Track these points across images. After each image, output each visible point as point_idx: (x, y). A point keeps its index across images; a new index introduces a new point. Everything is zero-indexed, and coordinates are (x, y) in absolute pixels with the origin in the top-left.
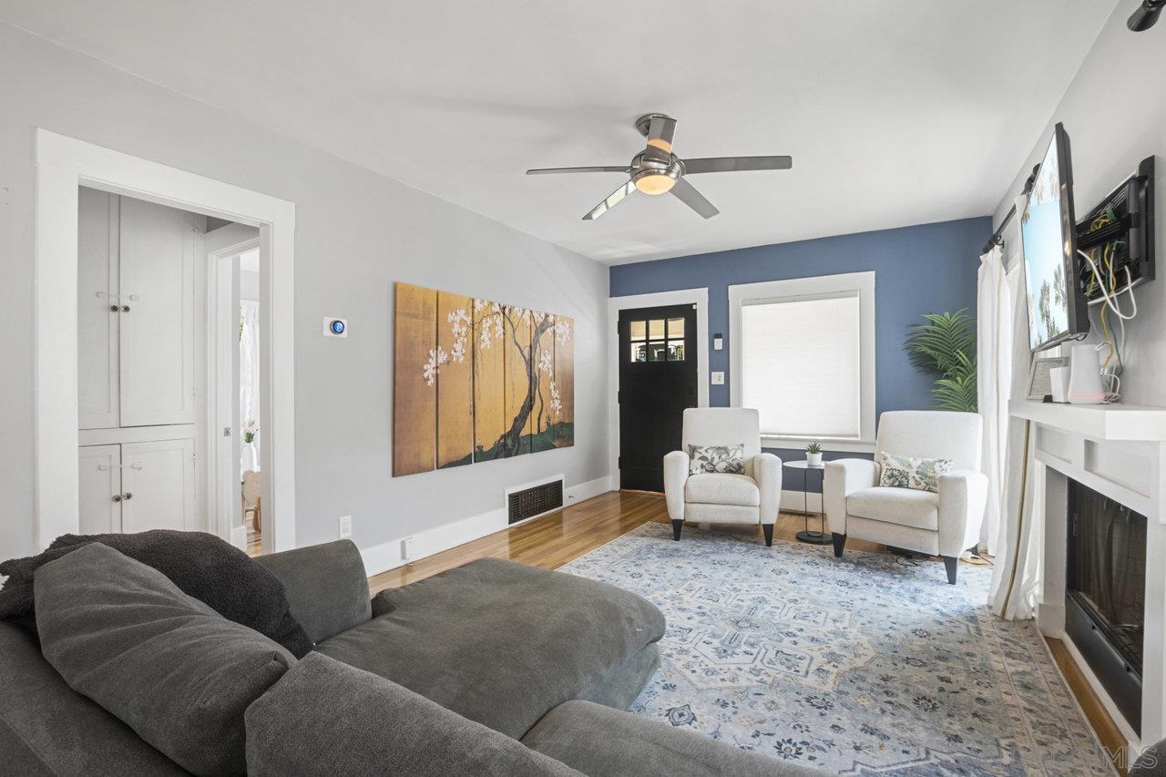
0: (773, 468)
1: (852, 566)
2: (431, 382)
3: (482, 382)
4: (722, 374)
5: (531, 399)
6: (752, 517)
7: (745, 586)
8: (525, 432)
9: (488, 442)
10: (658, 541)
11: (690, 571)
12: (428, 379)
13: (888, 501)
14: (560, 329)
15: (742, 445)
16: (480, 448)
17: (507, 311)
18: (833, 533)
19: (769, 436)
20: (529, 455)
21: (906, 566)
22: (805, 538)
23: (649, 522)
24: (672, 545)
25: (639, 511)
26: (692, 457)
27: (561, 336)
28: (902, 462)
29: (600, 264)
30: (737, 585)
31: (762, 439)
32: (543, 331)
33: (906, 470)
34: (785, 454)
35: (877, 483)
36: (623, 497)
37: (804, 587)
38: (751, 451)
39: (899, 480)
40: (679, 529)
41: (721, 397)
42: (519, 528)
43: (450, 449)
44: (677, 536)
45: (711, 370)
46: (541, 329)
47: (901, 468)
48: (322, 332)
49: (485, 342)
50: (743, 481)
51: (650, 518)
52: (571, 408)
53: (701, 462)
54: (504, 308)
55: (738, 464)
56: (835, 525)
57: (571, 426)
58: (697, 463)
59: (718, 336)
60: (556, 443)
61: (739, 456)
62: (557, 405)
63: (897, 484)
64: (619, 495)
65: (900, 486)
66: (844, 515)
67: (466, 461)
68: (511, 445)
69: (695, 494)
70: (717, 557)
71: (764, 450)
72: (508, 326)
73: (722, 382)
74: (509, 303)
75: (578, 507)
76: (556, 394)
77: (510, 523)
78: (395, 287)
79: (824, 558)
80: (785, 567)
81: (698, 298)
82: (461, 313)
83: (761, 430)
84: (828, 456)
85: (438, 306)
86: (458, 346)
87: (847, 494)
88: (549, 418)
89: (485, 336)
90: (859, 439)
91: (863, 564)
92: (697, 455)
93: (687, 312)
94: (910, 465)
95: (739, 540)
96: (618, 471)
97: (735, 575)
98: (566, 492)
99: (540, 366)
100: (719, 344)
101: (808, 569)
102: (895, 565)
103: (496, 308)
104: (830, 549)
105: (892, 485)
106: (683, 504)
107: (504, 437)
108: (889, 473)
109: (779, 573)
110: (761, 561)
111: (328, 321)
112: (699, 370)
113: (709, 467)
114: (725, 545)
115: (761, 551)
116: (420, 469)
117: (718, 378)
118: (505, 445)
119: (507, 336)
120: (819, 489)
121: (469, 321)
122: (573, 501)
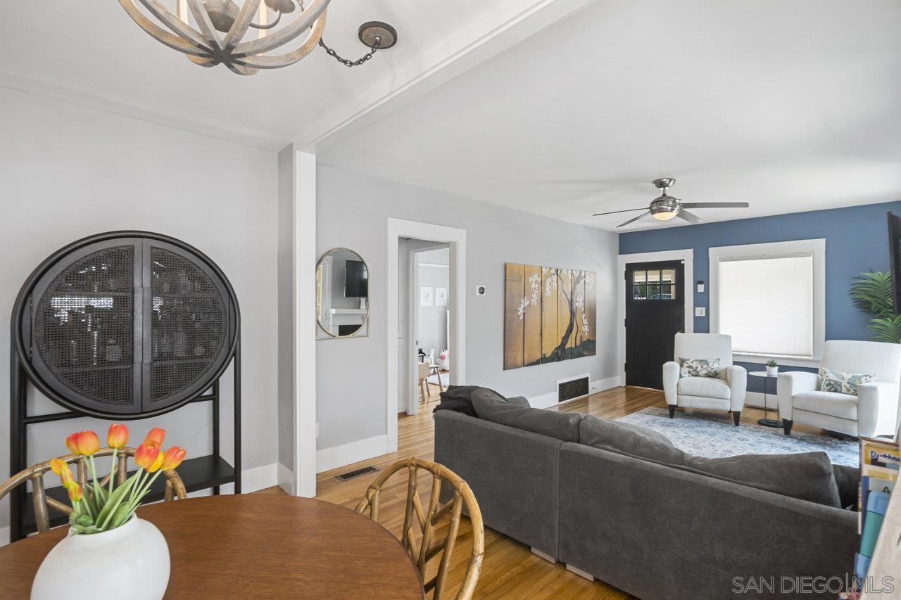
0: (741, 375)
1: (795, 441)
2: (521, 317)
3: (546, 315)
4: (704, 309)
5: (571, 325)
6: (725, 406)
7: (719, 444)
8: (568, 346)
9: (549, 351)
10: (659, 418)
11: (682, 434)
12: (519, 316)
13: (822, 400)
14: (588, 279)
15: (719, 360)
16: (544, 355)
17: (559, 272)
18: (784, 420)
19: (741, 353)
20: (570, 360)
21: (837, 443)
22: (763, 423)
23: (650, 407)
24: (669, 420)
25: (642, 400)
26: (682, 366)
27: (589, 284)
28: (837, 375)
29: (612, 233)
30: (713, 444)
31: (734, 355)
32: (578, 282)
33: (840, 380)
34: (749, 367)
35: (818, 388)
36: (628, 391)
37: (759, 448)
38: (725, 363)
39: (834, 387)
40: (674, 411)
41: (703, 326)
42: (565, 405)
43: (529, 356)
44: (672, 416)
45: (695, 305)
46: (578, 281)
47: (836, 379)
48: (475, 293)
49: (548, 292)
50: (718, 382)
51: (651, 405)
52: (594, 331)
53: (688, 369)
54: (557, 270)
55: (715, 372)
56: (785, 414)
57: (594, 342)
58: (685, 370)
59: (701, 283)
60: (585, 353)
61: (716, 367)
62: (586, 328)
63: (833, 389)
64: (624, 389)
65: (836, 391)
66: (791, 407)
67: (537, 363)
68: (560, 354)
69: (684, 389)
70: (700, 429)
71: (735, 363)
72: (560, 282)
73: (704, 315)
74: (559, 266)
75: (599, 395)
76: (585, 322)
77: (560, 401)
78: (505, 266)
79: (776, 435)
80: (747, 438)
81: (686, 256)
82: (536, 276)
83: (733, 349)
84: (782, 369)
85: (525, 273)
86: (534, 296)
87: (793, 394)
88: (581, 337)
89: (548, 289)
90: (812, 358)
91: (804, 440)
92: (685, 365)
93: (677, 266)
94: (843, 377)
95: (716, 421)
96: (624, 373)
97: (712, 439)
98: (591, 385)
99: (577, 304)
100: (701, 288)
101: (763, 439)
102: (829, 442)
103: (553, 271)
104: (781, 431)
105: (829, 391)
106: (676, 396)
107: (557, 349)
108: (827, 382)
109: (743, 440)
110: (730, 433)
111: (478, 288)
112: (685, 306)
113: (694, 373)
114: (706, 423)
115: (731, 428)
116: (516, 367)
117: (701, 312)
118: (557, 353)
119: (559, 288)
120: (774, 392)
121: (540, 281)
122: (596, 391)
